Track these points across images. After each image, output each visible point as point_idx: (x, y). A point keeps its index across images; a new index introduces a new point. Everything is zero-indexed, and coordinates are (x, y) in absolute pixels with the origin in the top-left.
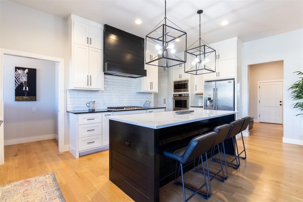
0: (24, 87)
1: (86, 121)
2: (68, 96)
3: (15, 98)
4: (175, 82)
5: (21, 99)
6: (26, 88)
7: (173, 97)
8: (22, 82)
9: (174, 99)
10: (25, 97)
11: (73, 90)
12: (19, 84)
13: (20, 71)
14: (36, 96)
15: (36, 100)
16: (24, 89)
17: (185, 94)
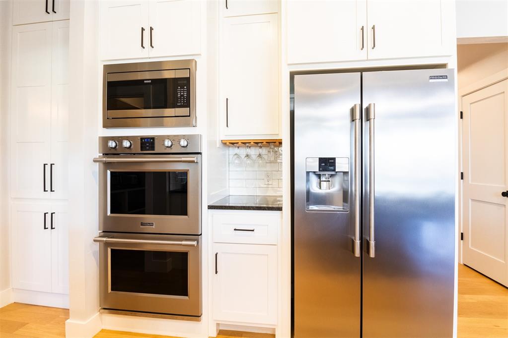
4: (109, 70)
7: (98, 154)
9: (107, 165)
17: (175, 139)
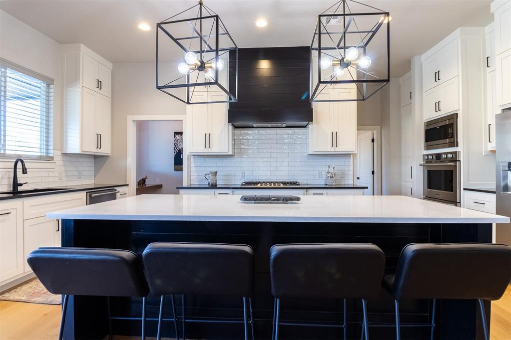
3: (174, 167)
5: (179, 169)
7: (422, 162)
8: (180, 149)
9: (425, 167)
10: (182, 167)
12: (178, 151)
13: (178, 137)
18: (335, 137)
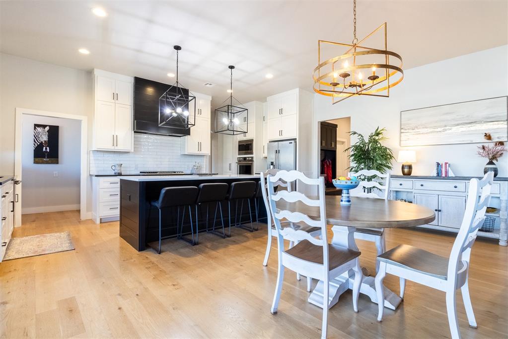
0: (44, 148)
1: (108, 185)
2: (92, 158)
3: (34, 160)
4: (240, 142)
5: (41, 161)
6: (46, 149)
7: (237, 161)
8: (42, 142)
10: (45, 160)
11: (98, 151)
12: (39, 144)
13: (39, 129)
14: (58, 158)
15: (58, 163)
16: (44, 150)
17: (249, 158)
18: (200, 145)
